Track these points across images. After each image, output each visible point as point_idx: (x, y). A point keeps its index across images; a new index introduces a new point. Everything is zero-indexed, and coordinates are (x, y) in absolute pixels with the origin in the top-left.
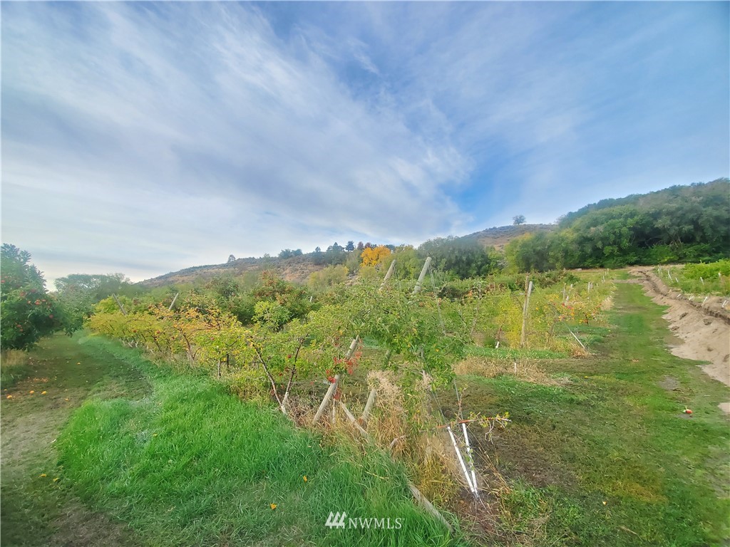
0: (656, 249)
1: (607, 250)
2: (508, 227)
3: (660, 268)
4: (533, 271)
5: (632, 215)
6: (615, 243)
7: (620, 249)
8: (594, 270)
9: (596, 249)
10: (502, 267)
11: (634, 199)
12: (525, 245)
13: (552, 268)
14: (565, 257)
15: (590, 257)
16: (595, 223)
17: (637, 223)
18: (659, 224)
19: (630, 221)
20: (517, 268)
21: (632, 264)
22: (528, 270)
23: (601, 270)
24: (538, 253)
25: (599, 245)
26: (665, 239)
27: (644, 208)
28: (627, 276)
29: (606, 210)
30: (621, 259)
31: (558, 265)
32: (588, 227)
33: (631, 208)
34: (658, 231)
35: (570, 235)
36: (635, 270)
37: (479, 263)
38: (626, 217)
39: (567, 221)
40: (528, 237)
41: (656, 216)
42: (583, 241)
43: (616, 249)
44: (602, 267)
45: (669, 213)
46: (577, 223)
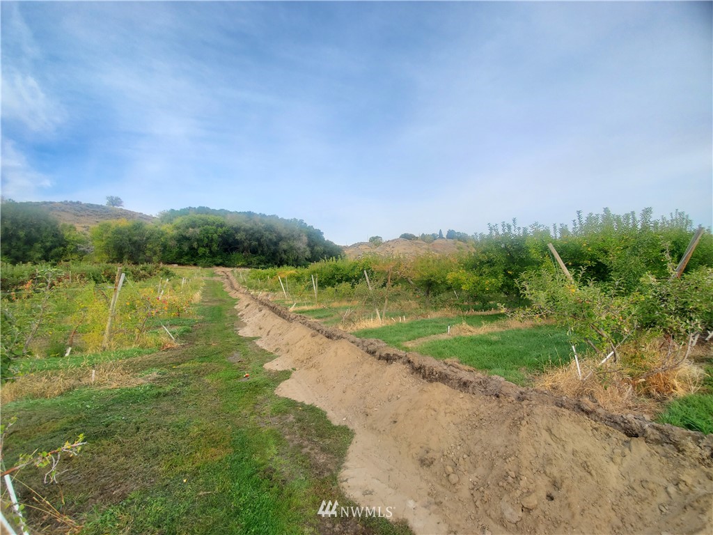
0: (235, 255)
1: (201, 250)
2: (98, 206)
3: (236, 270)
4: (126, 262)
5: (222, 226)
6: (207, 246)
7: (211, 252)
8: (188, 267)
9: (192, 248)
10: (84, 253)
11: (224, 213)
12: (119, 232)
13: (149, 261)
14: (163, 252)
15: (187, 255)
16: (193, 225)
17: (224, 232)
18: (239, 237)
19: (220, 229)
20: (105, 256)
21: (218, 265)
22: (119, 260)
23: (194, 268)
24: (134, 243)
25: (195, 245)
26: (241, 249)
27: (231, 222)
28: (213, 275)
29: (203, 216)
30: (210, 260)
31: (155, 258)
32: (187, 228)
33: (222, 219)
34: (237, 242)
35: (169, 230)
36: (219, 270)
37: (48, 244)
38: (218, 226)
39: (169, 217)
40: (124, 223)
41: (237, 230)
42: (182, 239)
43: (208, 251)
44: (195, 265)
45: (245, 230)
46: (178, 221)
